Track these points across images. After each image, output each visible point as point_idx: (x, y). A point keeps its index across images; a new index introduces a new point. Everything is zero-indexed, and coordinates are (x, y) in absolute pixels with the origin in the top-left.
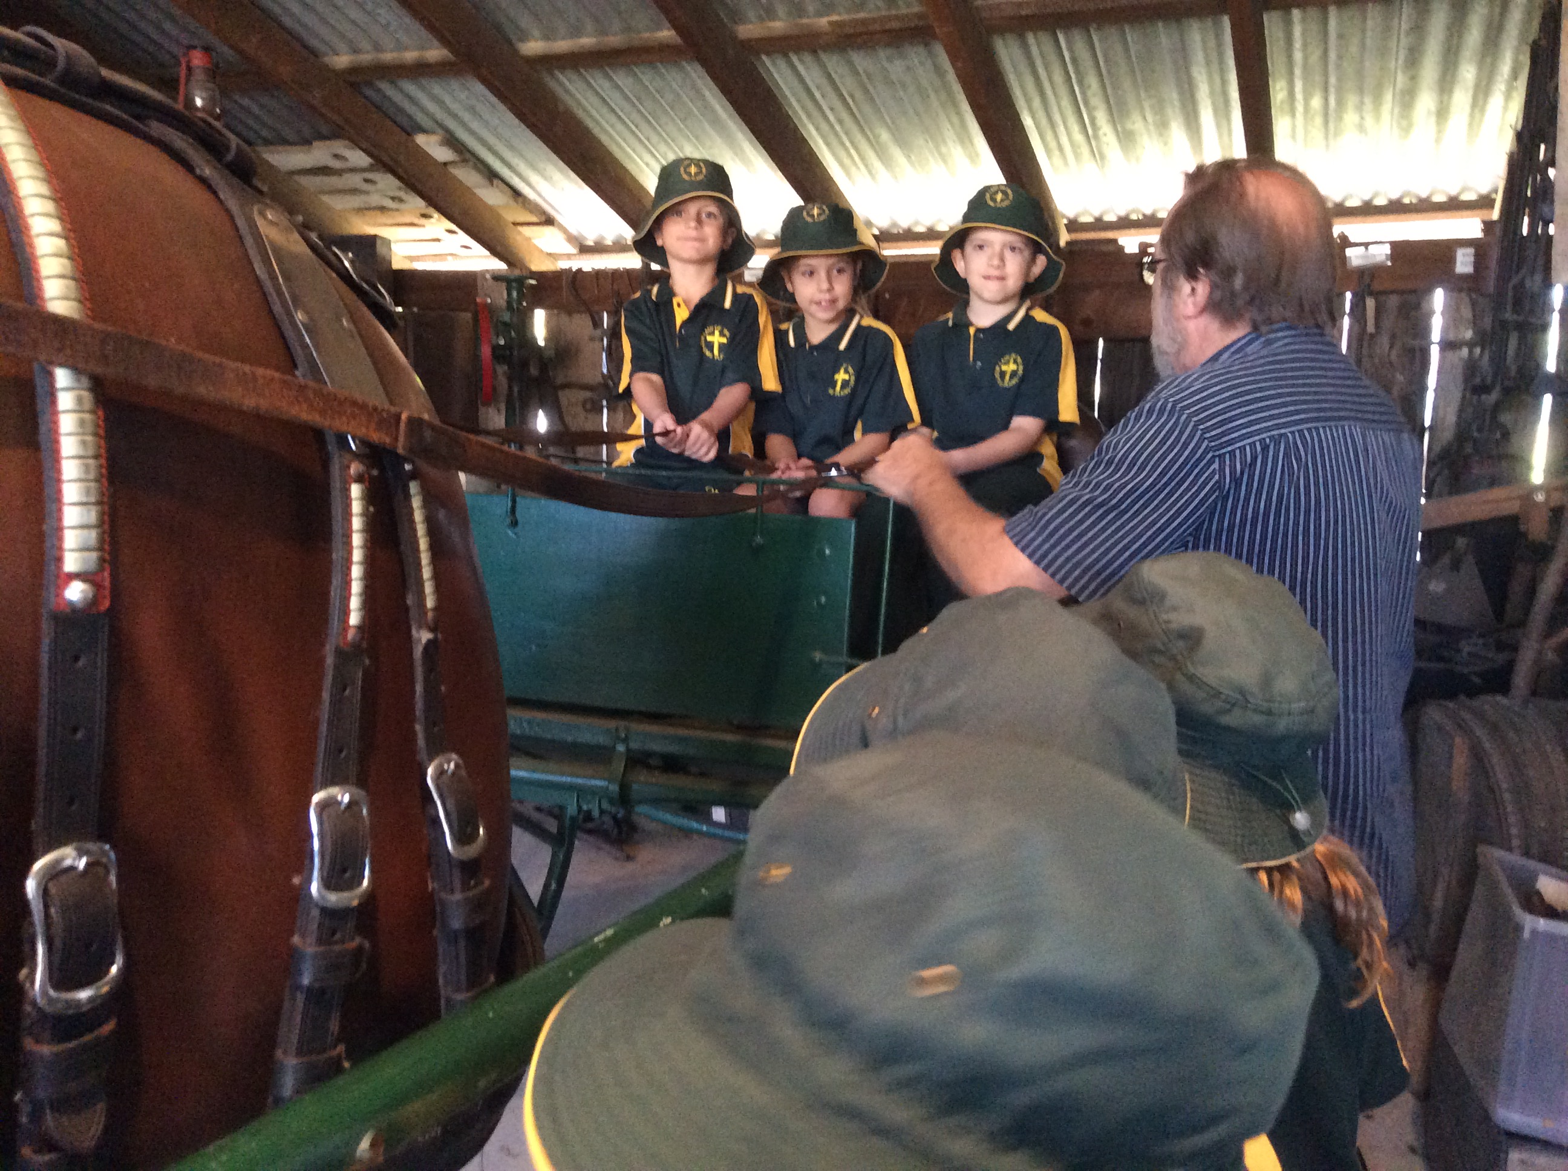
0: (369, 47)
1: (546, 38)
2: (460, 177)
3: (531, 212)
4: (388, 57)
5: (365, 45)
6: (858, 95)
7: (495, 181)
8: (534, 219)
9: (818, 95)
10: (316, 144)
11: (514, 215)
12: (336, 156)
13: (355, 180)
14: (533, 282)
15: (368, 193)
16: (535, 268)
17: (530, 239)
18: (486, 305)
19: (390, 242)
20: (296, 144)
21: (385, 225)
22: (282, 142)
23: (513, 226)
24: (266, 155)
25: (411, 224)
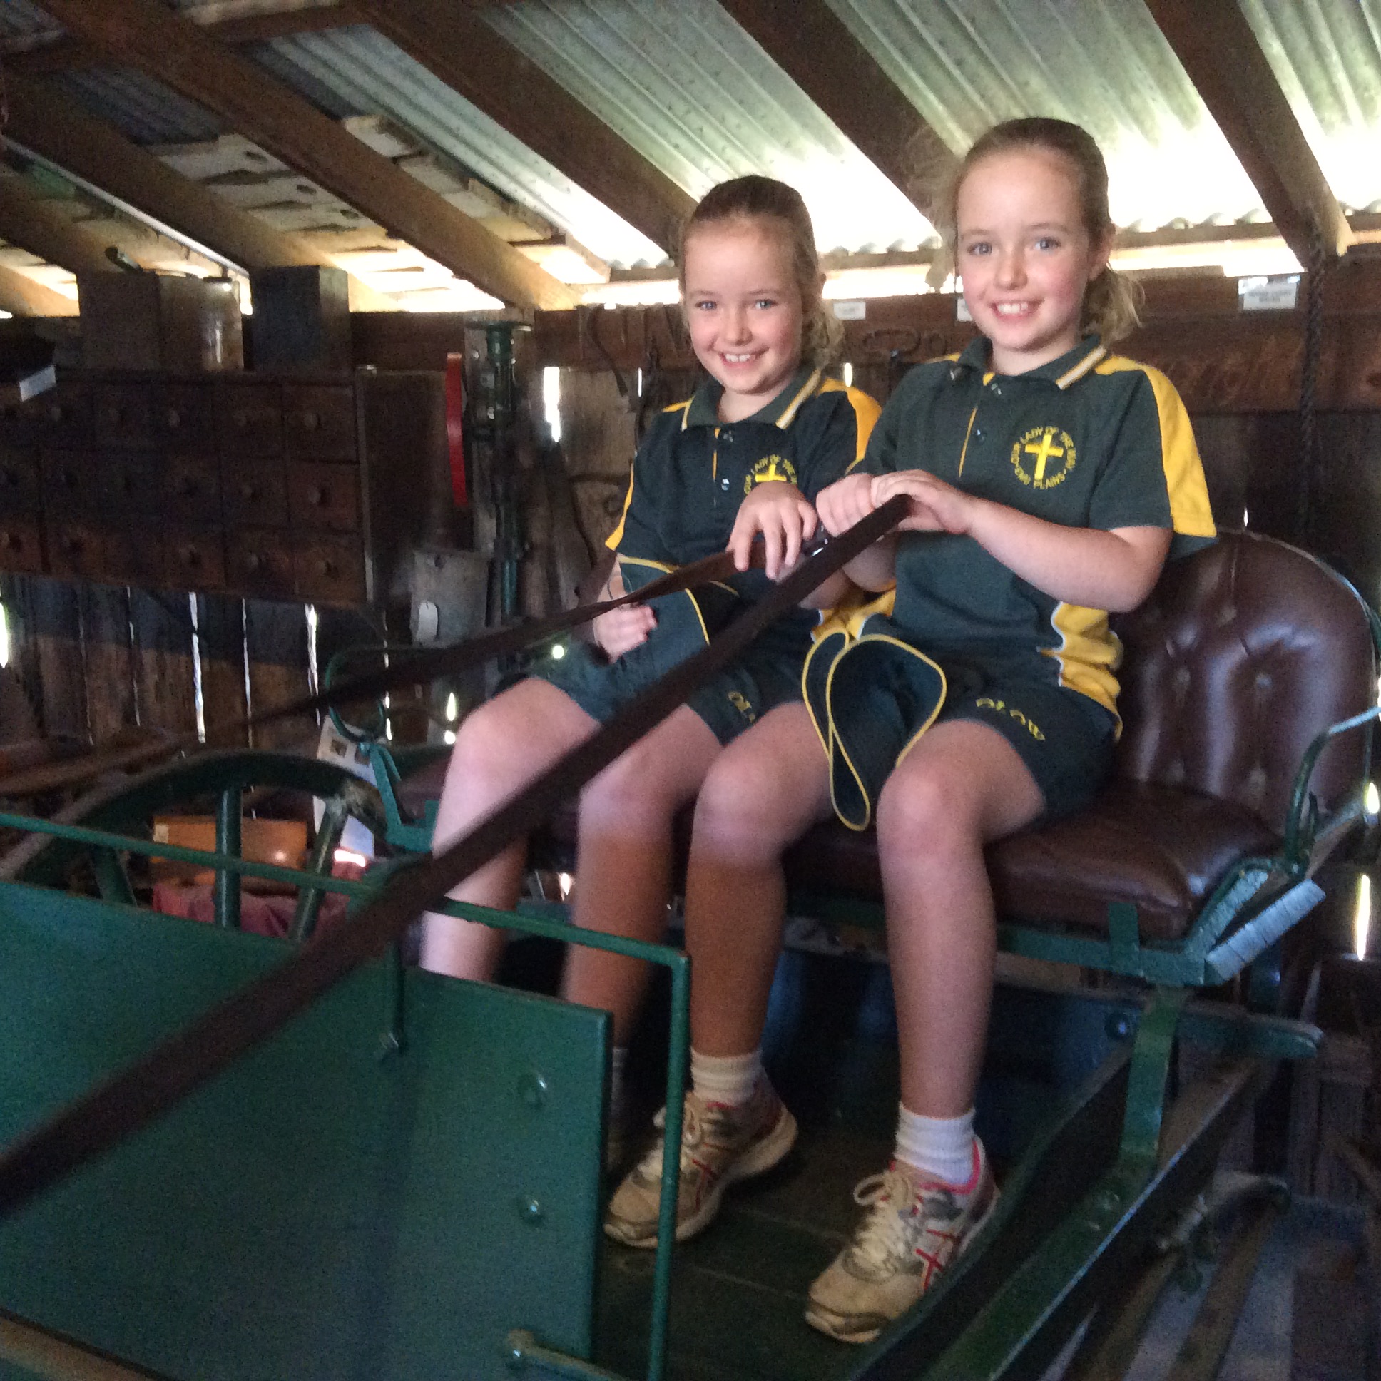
2: (420, 179)
7: (472, 183)
8: (534, 235)
10: (222, 139)
11: (507, 230)
12: (250, 155)
13: (286, 188)
14: (527, 329)
15: (309, 206)
16: (545, 307)
17: (538, 264)
18: (459, 365)
19: (345, 274)
20: (199, 140)
21: (347, 250)
22: (183, 139)
23: (509, 247)
24: (165, 159)
25: (379, 248)
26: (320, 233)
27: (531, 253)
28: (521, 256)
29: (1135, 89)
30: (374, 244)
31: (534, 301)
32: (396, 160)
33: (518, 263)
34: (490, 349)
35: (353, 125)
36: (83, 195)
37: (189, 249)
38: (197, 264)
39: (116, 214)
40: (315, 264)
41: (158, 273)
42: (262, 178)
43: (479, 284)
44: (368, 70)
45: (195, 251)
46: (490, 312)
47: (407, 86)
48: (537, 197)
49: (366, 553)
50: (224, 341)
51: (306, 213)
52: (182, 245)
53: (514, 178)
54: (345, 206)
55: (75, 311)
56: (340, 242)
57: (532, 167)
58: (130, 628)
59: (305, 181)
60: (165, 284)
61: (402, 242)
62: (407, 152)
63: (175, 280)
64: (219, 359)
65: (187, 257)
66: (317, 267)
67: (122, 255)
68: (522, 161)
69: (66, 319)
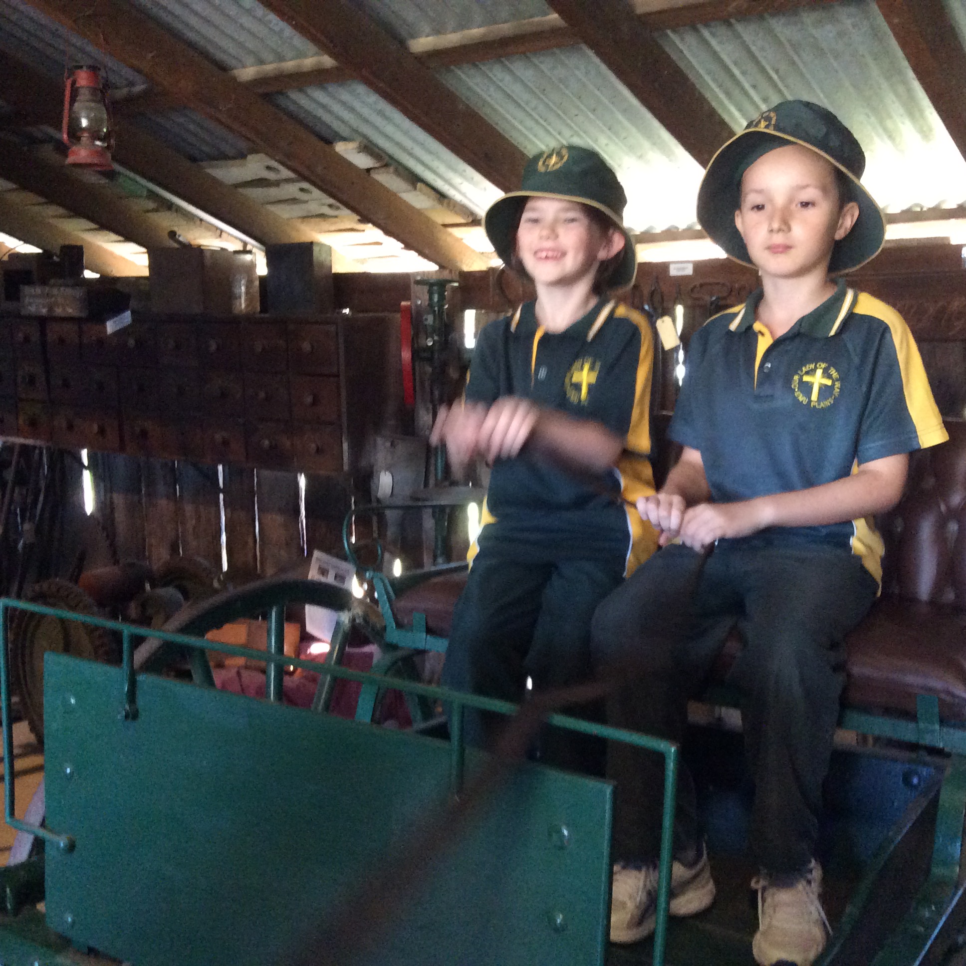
0: (271, 57)
1: (437, 32)
2: (384, 183)
3: (456, 213)
4: (290, 65)
5: (267, 55)
6: (783, 67)
7: (419, 185)
8: (460, 220)
9: (737, 72)
10: (249, 157)
11: (441, 216)
12: (269, 168)
13: (292, 190)
14: (456, 284)
15: (306, 202)
16: (466, 268)
17: (462, 239)
18: (408, 309)
19: (330, 248)
20: (234, 158)
21: (331, 231)
22: (223, 157)
23: (442, 228)
24: (209, 171)
25: (352, 230)
26: (313, 220)
27: (457, 232)
28: (450, 234)
29: (890, 117)
30: (349, 227)
31: (459, 264)
32: (368, 170)
33: (449, 239)
34: (431, 299)
35: (341, 148)
36: (152, 195)
37: (222, 231)
38: (227, 241)
39: (174, 209)
40: (310, 241)
41: (202, 248)
42: (277, 184)
43: (421, 253)
44: (352, 110)
45: (226, 232)
46: (429, 273)
47: (378, 121)
48: (464, 195)
49: (343, 439)
50: (247, 293)
51: (303, 206)
52: (217, 228)
53: (447, 181)
54: (331, 201)
55: (146, 273)
56: (325, 225)
57: (462, 174)
58: (176, 488)
59: (305, 185)
60: (208, 254)
61: (370, 225)
62: (377, 165)
63: (213, 252)
64: (243, 306)
65: (220, 236)
66: (312, 243)
67: (179, 236)
68: (455, 171)
69: (138, 279)
